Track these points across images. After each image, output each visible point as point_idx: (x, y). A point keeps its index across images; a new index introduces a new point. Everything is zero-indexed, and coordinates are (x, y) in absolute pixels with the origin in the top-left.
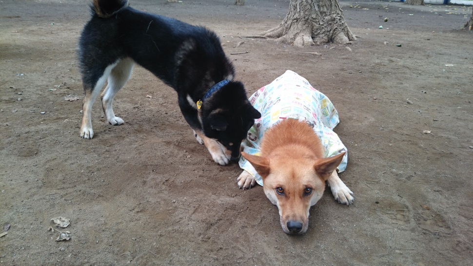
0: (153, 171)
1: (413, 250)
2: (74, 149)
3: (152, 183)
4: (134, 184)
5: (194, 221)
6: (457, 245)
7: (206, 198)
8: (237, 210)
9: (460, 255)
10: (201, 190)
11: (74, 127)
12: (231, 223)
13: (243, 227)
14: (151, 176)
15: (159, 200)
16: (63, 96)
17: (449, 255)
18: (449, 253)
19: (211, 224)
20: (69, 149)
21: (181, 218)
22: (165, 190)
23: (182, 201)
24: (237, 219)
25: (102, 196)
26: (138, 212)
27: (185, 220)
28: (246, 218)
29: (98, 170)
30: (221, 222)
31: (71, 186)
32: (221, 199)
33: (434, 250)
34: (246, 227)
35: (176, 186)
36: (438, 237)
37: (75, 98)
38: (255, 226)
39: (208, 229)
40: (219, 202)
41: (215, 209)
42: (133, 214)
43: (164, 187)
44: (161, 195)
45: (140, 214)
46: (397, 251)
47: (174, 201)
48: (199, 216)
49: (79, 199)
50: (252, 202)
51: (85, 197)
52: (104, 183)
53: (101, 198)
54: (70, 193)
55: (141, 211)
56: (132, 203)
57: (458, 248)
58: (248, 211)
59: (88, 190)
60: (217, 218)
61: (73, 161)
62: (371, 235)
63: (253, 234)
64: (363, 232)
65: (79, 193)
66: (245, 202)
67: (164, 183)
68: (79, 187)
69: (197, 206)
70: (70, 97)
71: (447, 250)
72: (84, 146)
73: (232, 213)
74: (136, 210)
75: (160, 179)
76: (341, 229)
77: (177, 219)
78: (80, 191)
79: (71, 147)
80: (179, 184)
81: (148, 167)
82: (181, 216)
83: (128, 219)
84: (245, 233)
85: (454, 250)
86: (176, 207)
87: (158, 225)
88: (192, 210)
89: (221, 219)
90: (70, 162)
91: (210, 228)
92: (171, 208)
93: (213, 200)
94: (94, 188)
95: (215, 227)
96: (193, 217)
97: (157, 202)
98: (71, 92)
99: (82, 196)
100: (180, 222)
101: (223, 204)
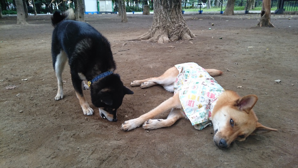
0: (65, 129)
1: (236, 161)
2: (10, 120)
3: (64, 137)
4: (51, 139)
5: (92, 159)
6: (262, 154)
7: (100, 144)
8: (122, 149)
9: (265, 161)
10: (97, 138)
11: (11, 106)
12: (117, 158)
13: (125, 160)
14: (63, 133)
15: (68, 148)
16: (5, 86)
17: (258, 162)
18: (257, 160)
19: (104, 161)
20: (6, 121)
21: (82, 159)
22: (73, 141)
23: (84, 147)
24: (121, 155)
25: (28, 150)
26: (53, 158)
27: (86, 160)
28: (127, 153)
29: (26, 132)
30: (110, 158)
31: (5, 145)
32: (111, 143)
33: (248, 160)
34: (127, 159)
35: (80, 138)
36: (250, 151)
37: (14, 87)
38: (133, 158)
39: (101, 164)
40: (109, 145)
41: (106, 150)
42: (49, 160)
43: (72, 139)
44: (69, 145)
45: (54, 159)
46: (226, 163)
47: (78, 148)
48: (96, 156)
49: (11, 154)
50: (131, 142)
51: (15, 152)
52: (30, 141)
53: (27, 151)
54: (5, 151)
55: (55, 157)
56: (48, 152)
57: (263, 157)
58: (129, 148)
59: (18, 147)
60: (107, 156)
61: (8, 129)
62: (209, 155)
63: (132, 163)
64: (204, 153)
65: (11, 150)
66: (127, 143)
67: (71, 137)
68: (11, 146)
69: (94, 149)
70: (10, 86)
71: (256, 158)
72: (17, 118)
73: (118, 151)
74: (52, 157)
75: (69, 134)
76: (189, 153)
77: (80, 159)
78: (12, 148)
79: (7, 119)
80: (82, 136)
81: (62, 127)
82: (82, 157)
83: (45, 164)
84: (127, 163)
85: (261, 158)
86: (80, 152)
87: (67, 165)
88: (90, 152)
89: (110, 156)
90: (6, 129)
91: (103, 163)
92: (76, 153)
93: (105, 144)
94: (22, 145)
95: (106, 162)
96: (91, 157)
97: (67, 149)
98: (10, 83)
99: (13, 152)
100: (82, 161)
101: (112, 146)
